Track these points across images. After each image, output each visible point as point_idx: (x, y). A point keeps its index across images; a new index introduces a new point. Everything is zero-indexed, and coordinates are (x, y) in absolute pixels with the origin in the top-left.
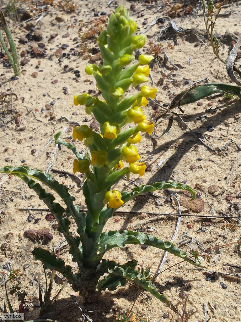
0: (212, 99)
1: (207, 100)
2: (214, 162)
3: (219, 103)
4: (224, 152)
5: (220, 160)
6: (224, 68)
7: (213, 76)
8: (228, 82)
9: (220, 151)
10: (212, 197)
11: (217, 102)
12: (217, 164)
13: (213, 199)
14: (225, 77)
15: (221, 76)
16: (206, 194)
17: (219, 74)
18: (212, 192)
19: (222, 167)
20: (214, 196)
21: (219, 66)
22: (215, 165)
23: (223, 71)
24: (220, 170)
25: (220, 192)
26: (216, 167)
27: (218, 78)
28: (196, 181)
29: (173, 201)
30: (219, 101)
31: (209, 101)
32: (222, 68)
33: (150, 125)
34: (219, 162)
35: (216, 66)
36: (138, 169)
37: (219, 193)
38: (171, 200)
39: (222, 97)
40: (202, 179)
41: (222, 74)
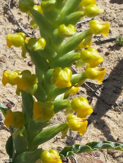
0: (101, 44)
1: (95, 45)
2: (110, 118)
3: (110, 49)
4: (120, 107)
5: (117, 117)
6: (112, 9)
7: (100, 17)
8: (117, 26)
9: (117, 106)
10: (112, 158)
11: (108, 48)
12: (114, 121)
13: (113, 161)
14: (113, 19)
15: (109, 18)
16: (105, 154)
17: (107, 15)
18: (112, 153)
19: (120, 125)
20: (114, 157)
21: (106, 6)
22: (112, 121)
23: (111, 13)
24: (118, 128)
25: (121, 153)
26: (113, 124)
27: (105, 20)
28: (93, 139)
29: (69, 160)
30: (110, 47)
31: (98, 46)
32: (109, 9)
33: (101, 72)
34: (116, 119)
35: (101, 5)
36: (79, 126)
37: (119, 154)
38: (68, 160)
39: (112, 43)
40: (99, 137)
41: (110, 16)
